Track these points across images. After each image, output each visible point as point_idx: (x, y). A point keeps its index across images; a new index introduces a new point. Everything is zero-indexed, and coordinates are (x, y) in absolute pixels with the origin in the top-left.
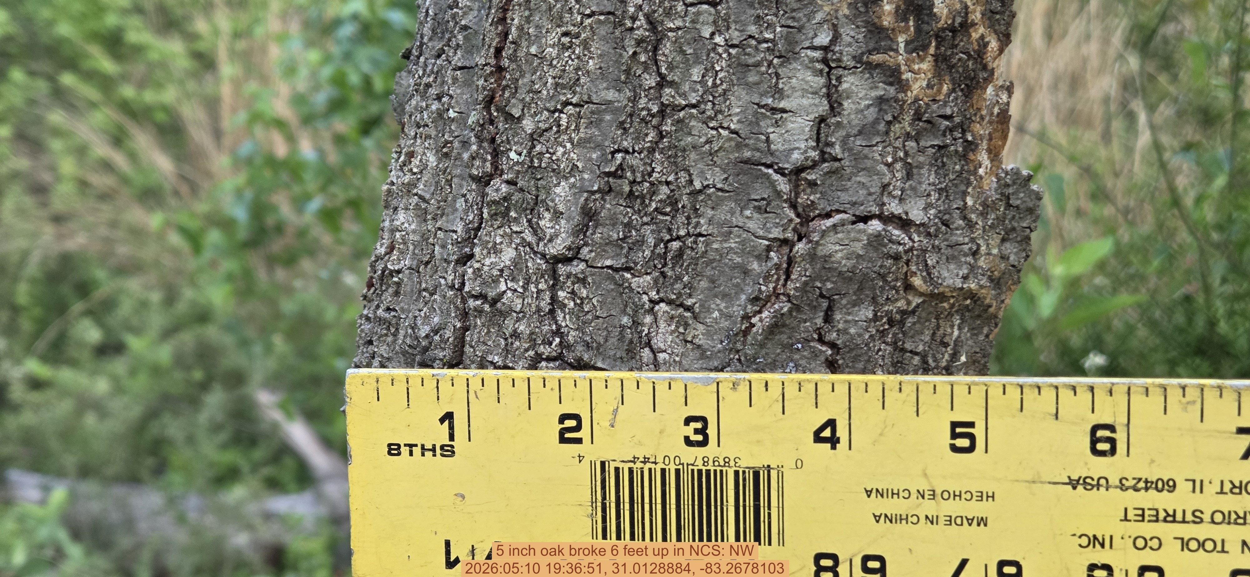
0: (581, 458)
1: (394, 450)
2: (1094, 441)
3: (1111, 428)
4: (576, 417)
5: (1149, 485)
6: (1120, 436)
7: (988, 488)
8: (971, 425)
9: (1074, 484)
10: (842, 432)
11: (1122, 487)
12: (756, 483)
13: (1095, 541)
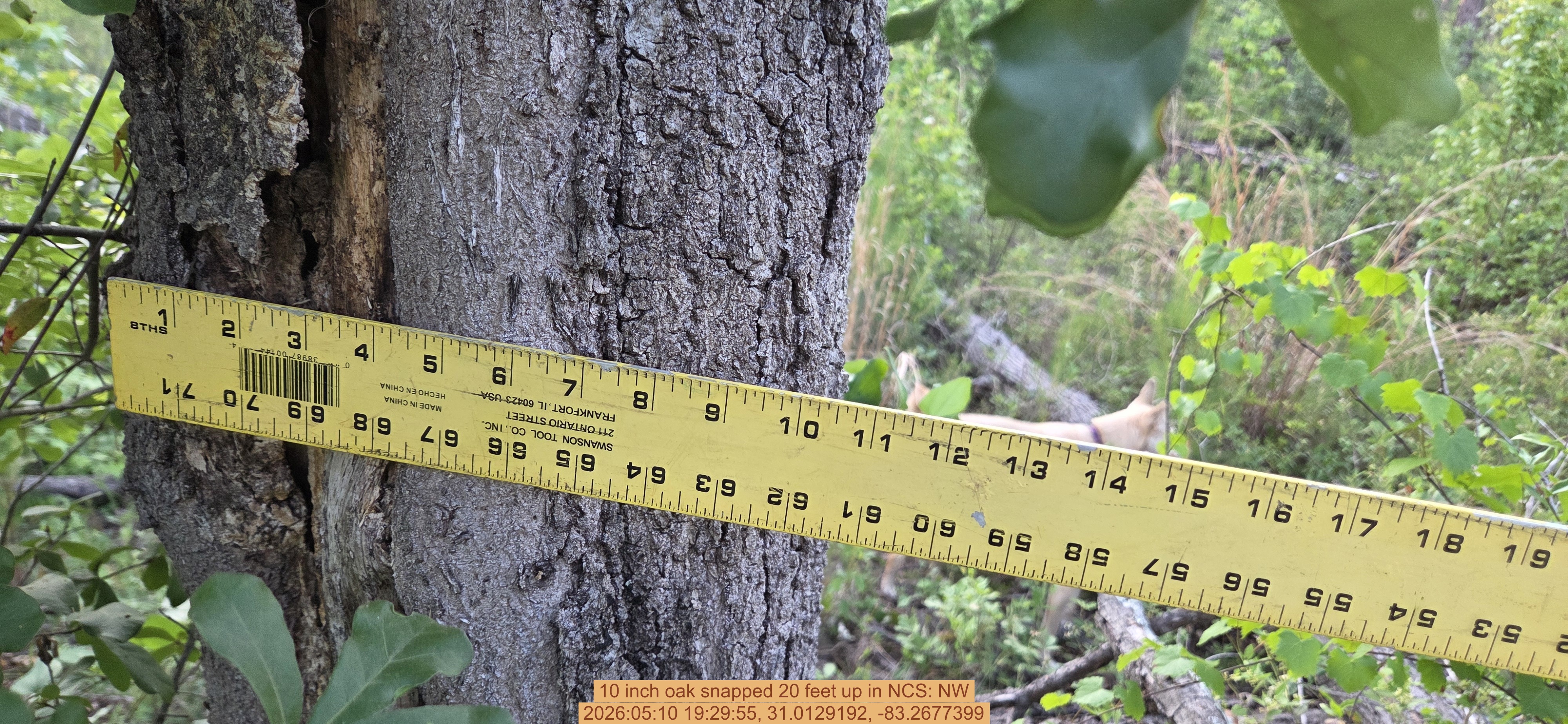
0: (234, 345)
1: (134, 325)
2: (495, 376)
3: (503, 370)
4: (231, 323)
5: (520, 402)
6: (507, 375)
7: (442, 392)
8: (435, 358)
9: (484, 396)
10: (369, 352)
11: (508, 401)
12: (325, 373)
13: (493, 426)
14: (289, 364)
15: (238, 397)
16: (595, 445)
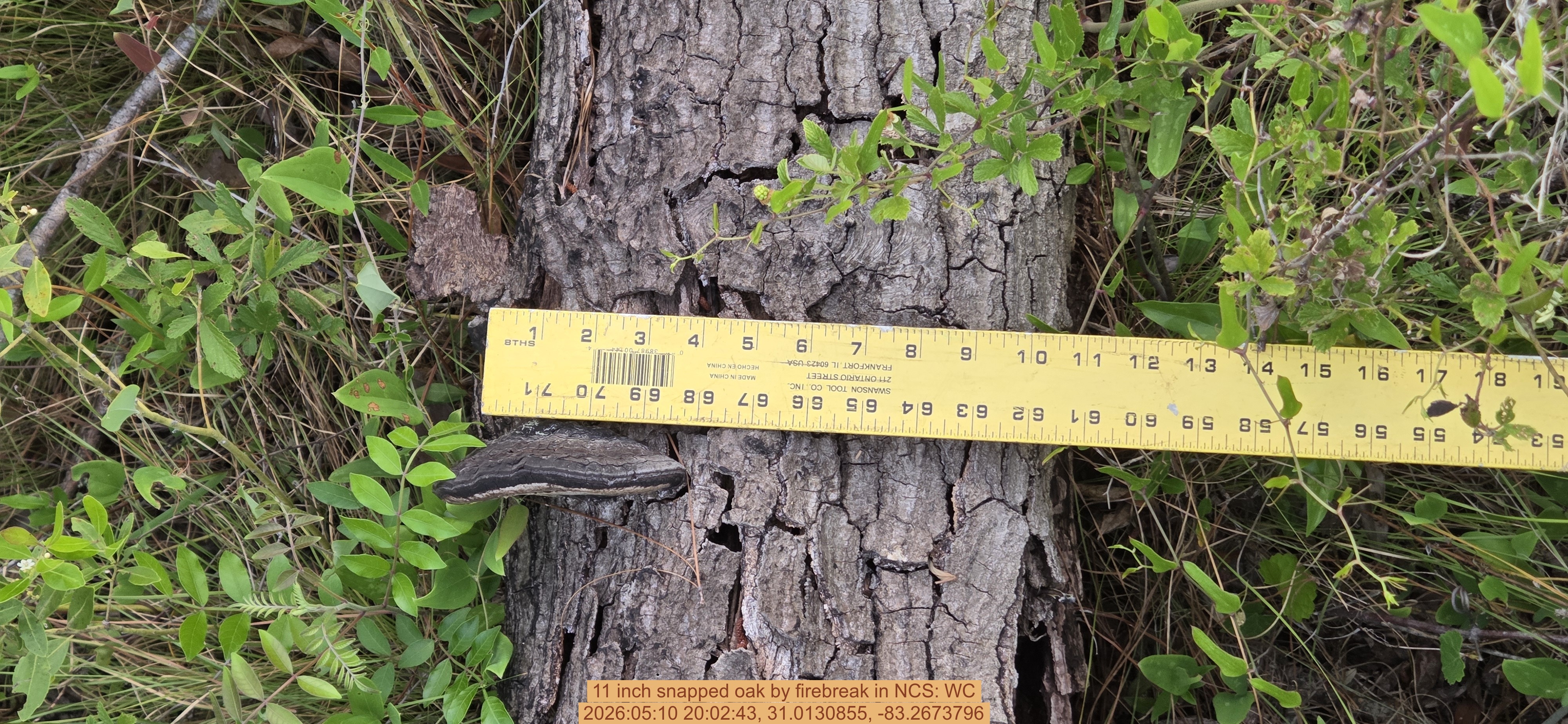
0: (590, 348)
1: (508, 342)
2: (799, 346)
3: (805, 341)
4: (590, 331)
5: (818, 364)
6: (808, 344)
7: (756, 365)
8: (751, 339)
9: (790, 363)
10: (700, 340)
11: (808, 365)
12: (663, 360)
13: (797, 386)
14: (634, 358)
15: (589, 390)
16: (876, 390)
